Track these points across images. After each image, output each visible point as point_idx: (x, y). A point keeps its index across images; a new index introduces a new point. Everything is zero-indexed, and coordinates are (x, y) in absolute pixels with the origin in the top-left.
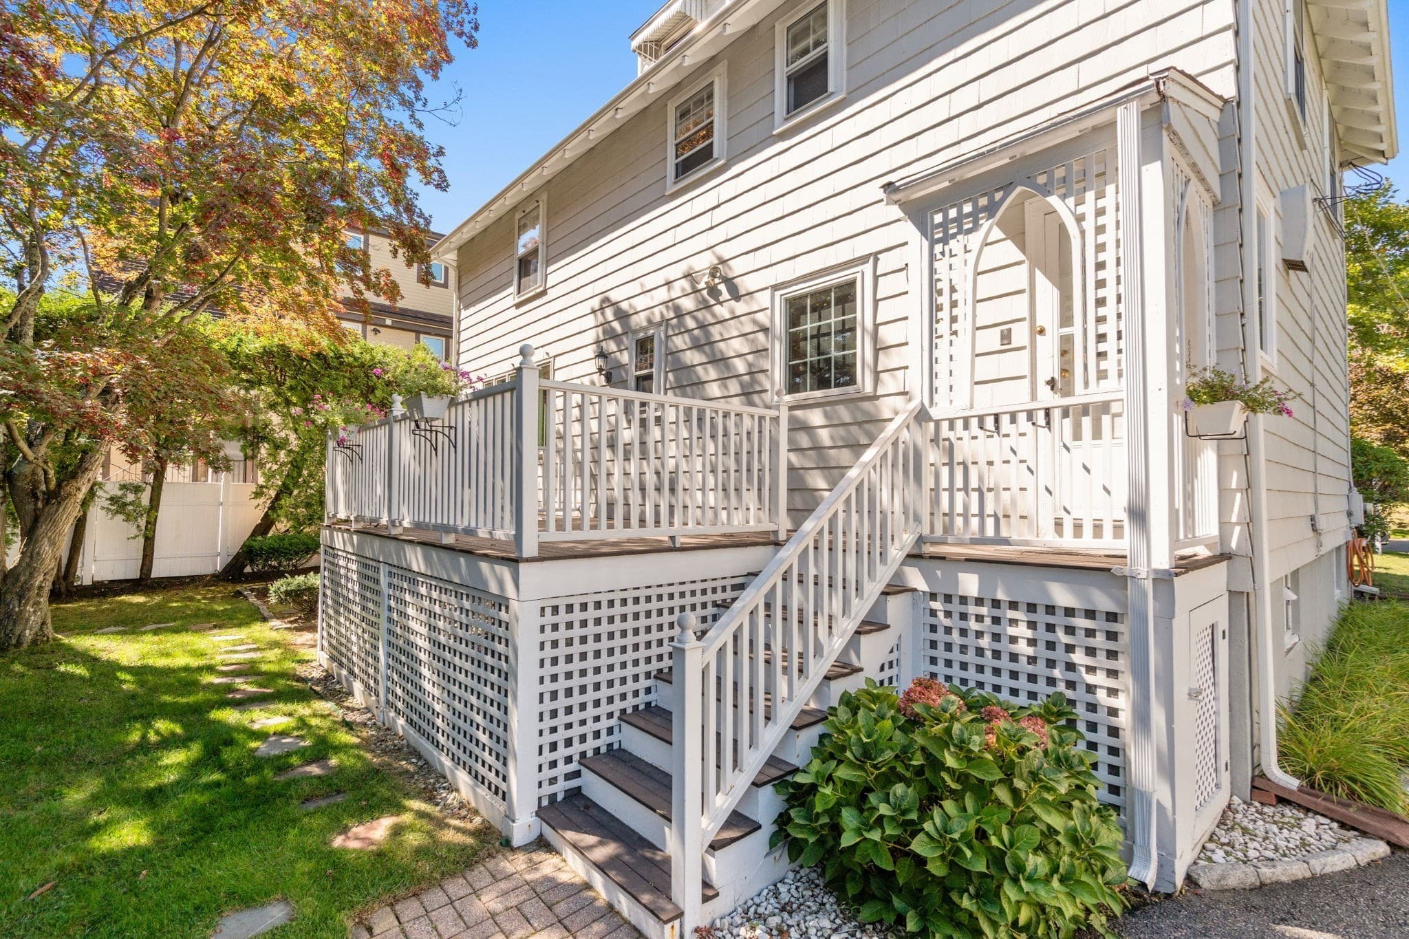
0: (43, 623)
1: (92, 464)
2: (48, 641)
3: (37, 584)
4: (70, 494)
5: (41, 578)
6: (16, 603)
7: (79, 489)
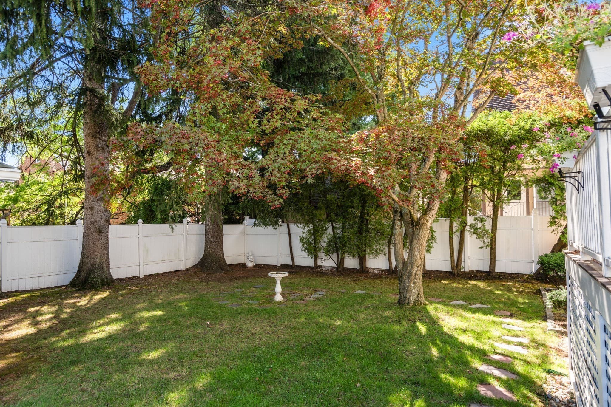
0: (419, 294)
1: (433, 206)
2: (421, 304)
3: (414, 272)
4: (423, 223)
5: (416, 269)
6: (407, 280)
7: (427, 220)
